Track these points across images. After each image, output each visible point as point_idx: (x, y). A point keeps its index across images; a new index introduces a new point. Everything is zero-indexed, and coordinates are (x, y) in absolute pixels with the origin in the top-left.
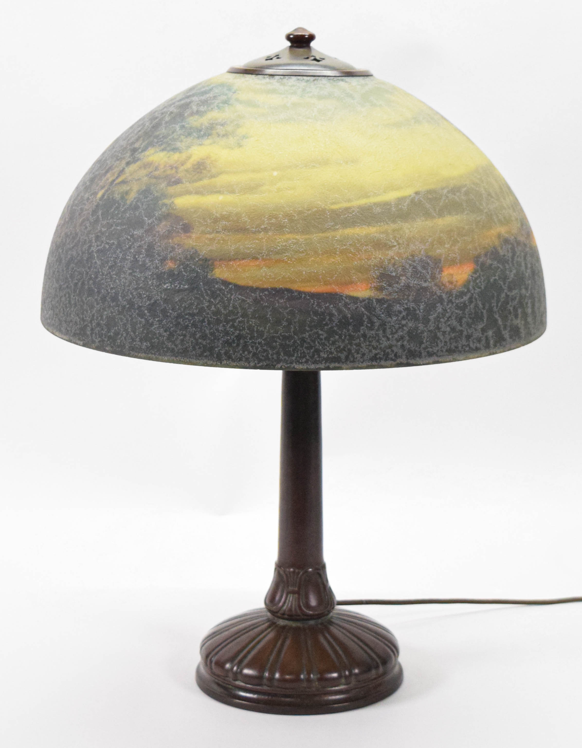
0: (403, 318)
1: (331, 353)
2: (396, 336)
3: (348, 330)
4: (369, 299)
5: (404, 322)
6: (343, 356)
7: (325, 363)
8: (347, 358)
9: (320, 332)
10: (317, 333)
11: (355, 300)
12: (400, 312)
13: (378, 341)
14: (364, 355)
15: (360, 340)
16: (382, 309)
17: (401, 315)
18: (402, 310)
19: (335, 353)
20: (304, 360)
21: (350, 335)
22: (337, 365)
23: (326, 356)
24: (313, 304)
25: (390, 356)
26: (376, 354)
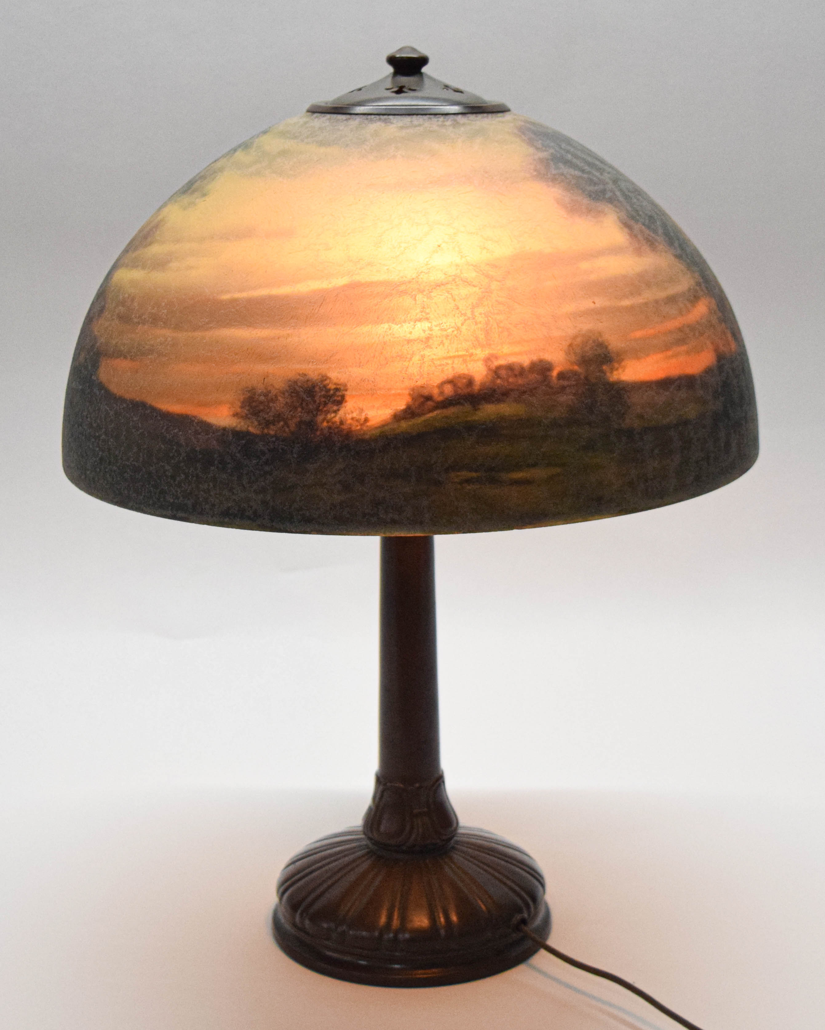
0: (267, 463)
1: (178, 498)
2: (255, 487)
3: (196, 469)
4: (224, 429)
5: (267, 468)
6: (189, 503)
7: (172, 510)
8: (194, 506)
9: (167, 467)
10: (163, 467)
11: (206, 427)
12: (263, 453)
13: (231, 490)
14: (213, 505)
15: (209, 485)
16: (239, 445)
17: (264, 459)
18: (267, 451)
19: (181, 498)
20: (151, 502)
21: (197, 476)
22: (183, 515)
23: (172, 501)
24: (162, 428)
25: (247, 514)
26: (229, 508)
